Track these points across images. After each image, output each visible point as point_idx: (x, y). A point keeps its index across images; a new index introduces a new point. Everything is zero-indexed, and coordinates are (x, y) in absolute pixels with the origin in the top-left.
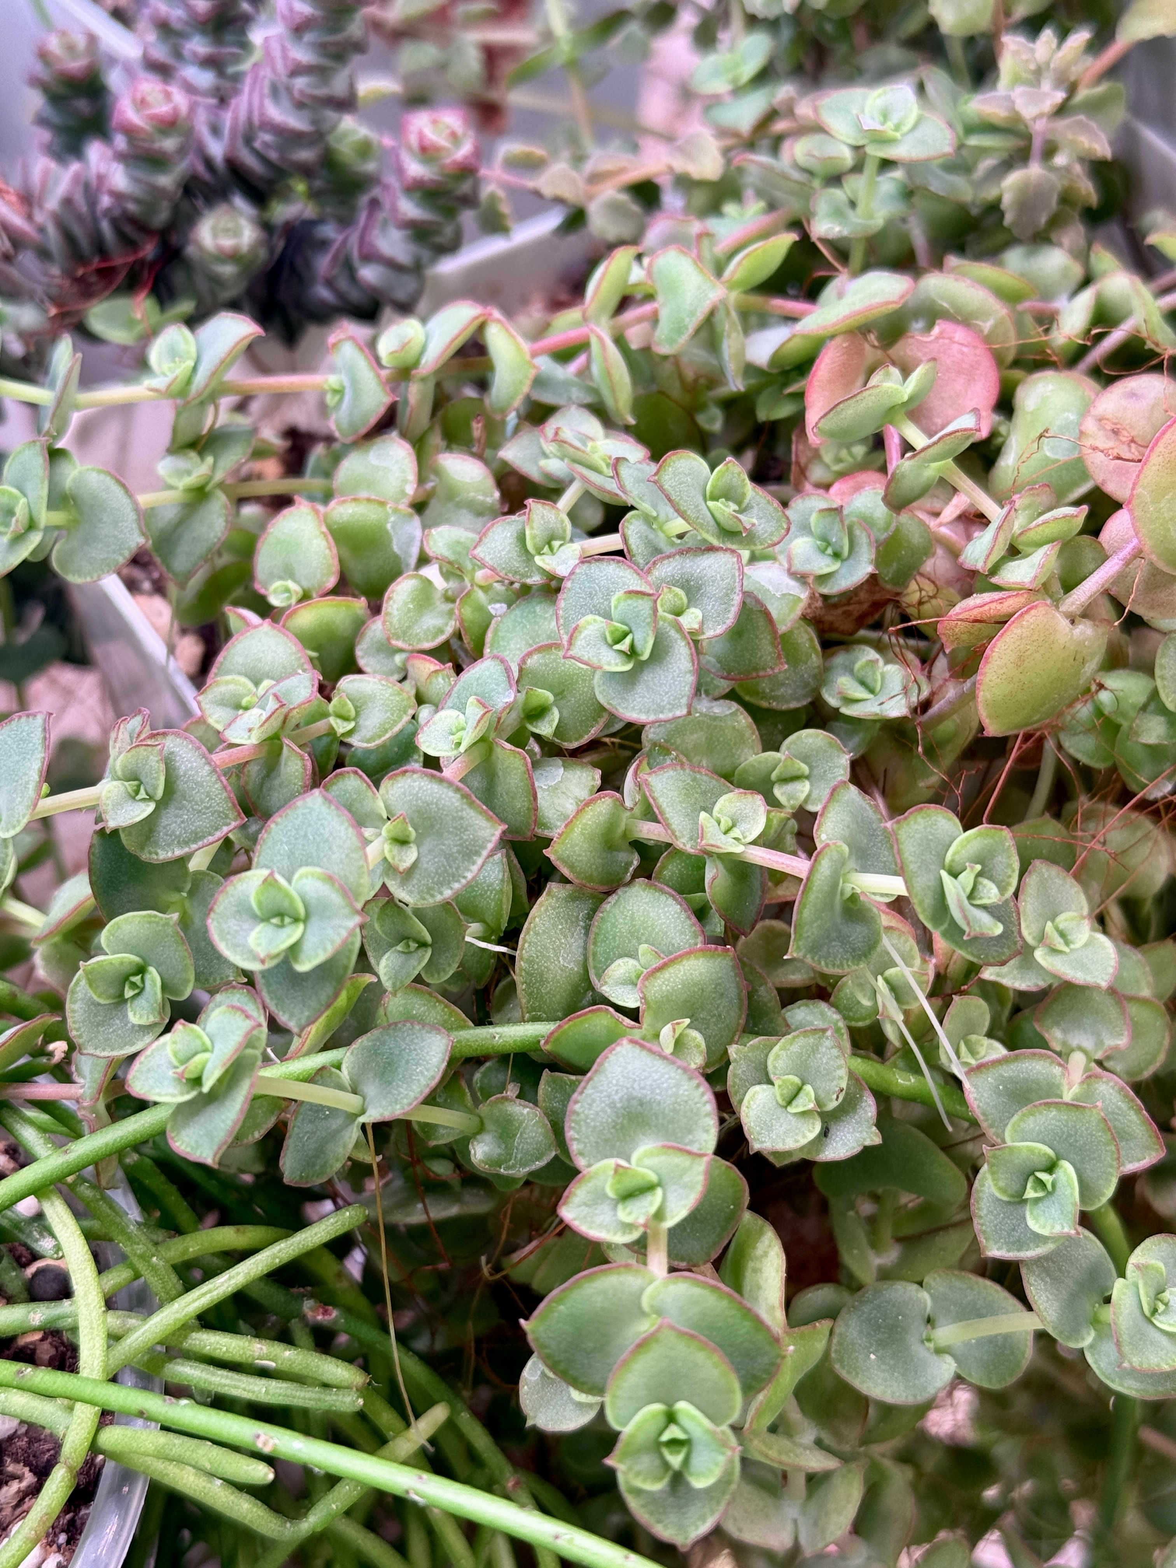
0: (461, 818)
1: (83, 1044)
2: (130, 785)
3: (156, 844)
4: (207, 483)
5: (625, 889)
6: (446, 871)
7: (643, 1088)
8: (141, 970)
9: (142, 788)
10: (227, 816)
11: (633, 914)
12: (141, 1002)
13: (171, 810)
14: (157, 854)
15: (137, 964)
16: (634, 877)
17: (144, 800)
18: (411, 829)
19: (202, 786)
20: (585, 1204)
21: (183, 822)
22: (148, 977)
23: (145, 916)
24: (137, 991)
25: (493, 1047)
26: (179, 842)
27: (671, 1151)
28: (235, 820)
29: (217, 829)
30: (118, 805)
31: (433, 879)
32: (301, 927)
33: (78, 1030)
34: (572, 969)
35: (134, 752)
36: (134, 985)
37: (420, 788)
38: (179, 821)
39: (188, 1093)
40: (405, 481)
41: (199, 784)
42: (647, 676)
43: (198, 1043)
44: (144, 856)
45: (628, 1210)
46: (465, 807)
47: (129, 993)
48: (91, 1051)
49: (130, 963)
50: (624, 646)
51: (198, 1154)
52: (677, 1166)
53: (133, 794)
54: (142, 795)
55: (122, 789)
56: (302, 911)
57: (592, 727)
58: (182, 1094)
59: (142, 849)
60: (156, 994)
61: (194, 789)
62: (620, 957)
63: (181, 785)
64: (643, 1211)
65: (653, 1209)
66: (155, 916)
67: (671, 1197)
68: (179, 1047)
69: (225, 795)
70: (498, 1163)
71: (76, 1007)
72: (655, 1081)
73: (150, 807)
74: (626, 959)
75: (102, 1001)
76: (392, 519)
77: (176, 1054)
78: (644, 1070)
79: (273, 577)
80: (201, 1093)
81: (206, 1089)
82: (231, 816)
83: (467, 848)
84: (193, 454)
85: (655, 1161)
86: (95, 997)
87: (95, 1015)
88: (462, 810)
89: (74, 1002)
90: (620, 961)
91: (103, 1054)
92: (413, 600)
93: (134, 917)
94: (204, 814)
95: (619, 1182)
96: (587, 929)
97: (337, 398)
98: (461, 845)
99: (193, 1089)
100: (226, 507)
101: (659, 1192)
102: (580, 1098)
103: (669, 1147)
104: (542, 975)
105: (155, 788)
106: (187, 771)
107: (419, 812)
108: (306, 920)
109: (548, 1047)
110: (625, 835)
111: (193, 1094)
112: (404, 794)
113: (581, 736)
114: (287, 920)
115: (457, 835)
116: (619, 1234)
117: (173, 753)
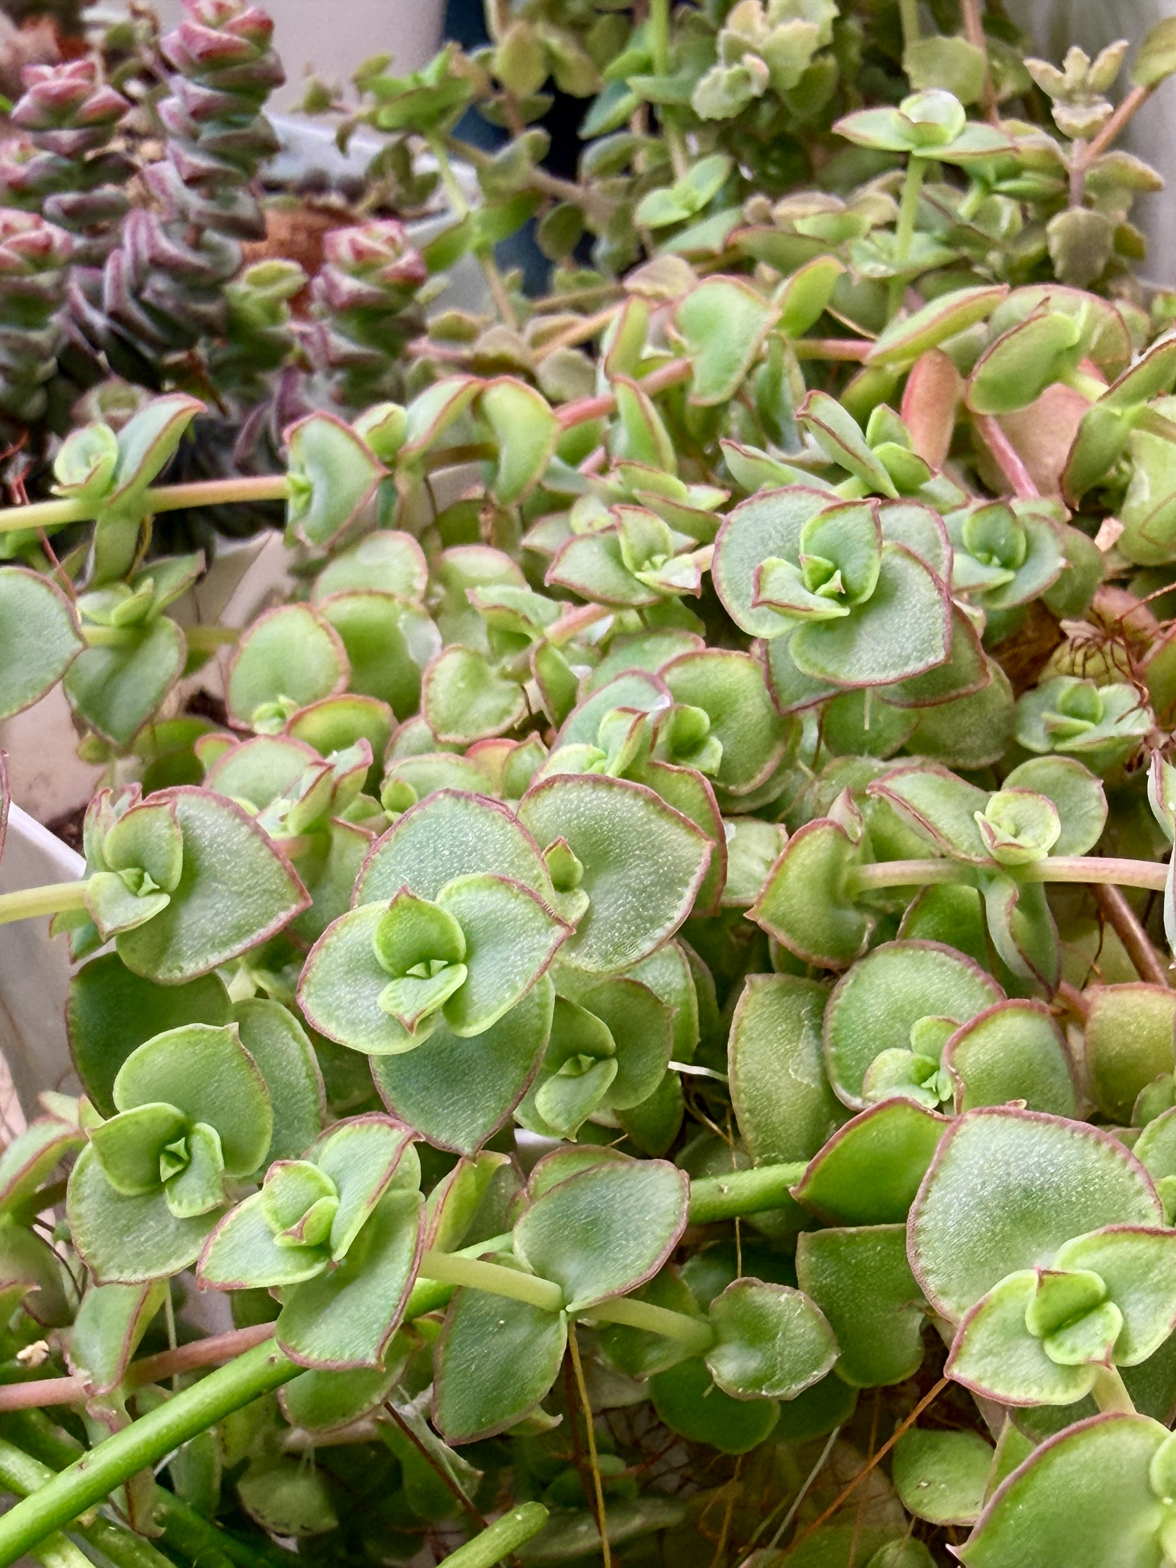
0: (650, 833)
1: (101, 1267)
2: (129, 874)
3: (178, 954)
4: (146, 613)
5: (864, 963)
6: (639, 916)
7: (1027, 1170)
8: (183, 1131)
9: (147, 876)
10: (282, 897)
11: (888, 986)
12: (191, 1181)
13: (196, 902)
14: (181, 969)
15: (177, 1121)
16: (874, 943)
17: (153, 892)
18: (576, 860)
19: (240, 856)
20: (990, 1352)
21: (217, 914)
22: (197, 1142)
23: (184, 1034)
24: (179, 1168)
25: (722, 1203)
26: (213, 946)
27: (1121, 1236)
28: (296, 902)
29: (270, 918)
30: (113, 900)
31: (620, 930)
32: (463, 970)
33: (88, 1245)
34: (808, 1085)
35: (129, 820)
36: (174, 1157)
37: (581, 800)
38: (210, 913)
39: (310, 1266)
40: (412, 575)
41: (235, 854)
42: (870, 626)
43: (312, 1187)
44: (161, 975)
45: (1068, 1344)
46: (653, 817)
47: (167, 1171)
48: (114, 1275)
49: (166, 1119)
50: (835, 583)
51: (346, 1357)
52: (1137, 1258)
53: (133, 888)
54: (149, 884)
55: (116, 882)
56: (461, 944)
57: (765, 762)
58: (301, 1269)
59: (157, 966)
60: (213, 1159)
61: (227, 862)
62: (880, 1051)
63: (209, 860)
64: (1097, 1340)
65: (1113, 1336)
66: (202, 1031)
67: (1135, 1312)
68: (280, 1201)
69: (277, 863)
70: (757, 1382)
71: (82, 1209)
72: (1043, 1155)
73: (164, 901)
74: (893, 1051)
75: (125, 1191)
76: (403, 616)
77: (275, 1212)
78: (1020, 1146)
79: (254, 700)
80: (331, 1264)
81: (340, 1254)
82: (288, 896)
83: (665, 874)
84: (123, 587)
85: (1098, 1257)
86: (114, 1184)
87: (116, 1219)
88: (650, 821)
89: (80, 1201)
90: (885, 1055)
91: (134, 1278)
92: (463, 678)
93: (167, 1039)
94: (249, 896)
95: (1045, 1301)
96: (818, 1029)
97: (304, 498)
98: (656, 872)
99: (316, 1260)
100: (177, 634)
101: (1111, 1307)
102: (923, 1208)
103: (1115, 1232)
104: (769, 1099)
105: (169, 868)
106: (214, 838)
107: (584, 834)
108: (469, 957)
109: (804, 1193)
110: (848, 889)
111: (318, 1268)
112: (558, 810)
113: (751, 777)
114: (436, 964)
115: (647, 859)
116: (1060, 1388)
117: (187, 818)
